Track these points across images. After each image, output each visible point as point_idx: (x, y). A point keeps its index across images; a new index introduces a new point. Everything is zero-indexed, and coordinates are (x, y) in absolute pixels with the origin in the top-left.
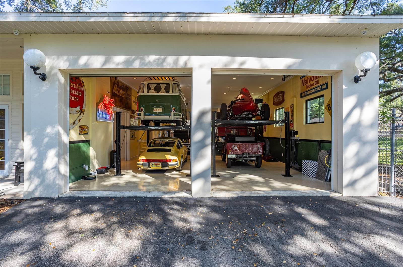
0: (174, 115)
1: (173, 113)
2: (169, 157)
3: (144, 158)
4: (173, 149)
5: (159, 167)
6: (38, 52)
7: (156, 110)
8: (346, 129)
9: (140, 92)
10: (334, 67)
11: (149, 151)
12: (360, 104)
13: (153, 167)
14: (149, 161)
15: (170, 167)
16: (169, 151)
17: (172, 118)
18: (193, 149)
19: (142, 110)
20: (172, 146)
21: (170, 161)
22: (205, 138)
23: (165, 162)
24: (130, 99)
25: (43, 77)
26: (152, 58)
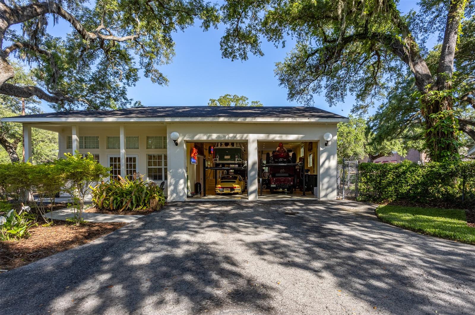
0: (237, 160)
1: (236, 159)
2: (235, 186)
3: (220, 186)
4: (237, 181)
5: (228, 191)
6: (177, 134)
7: (226, 157)
8: (322, 171)
9: (216, 146)
10: (316, 139)
11: (222, 182)
12: (328, 158)
13: (225, 191)
14: (223, 188)
15: (236, 191)
16: (235, 182)
17: (236, 162)
18: (249, 181)
19: (217, 157)
20: (236, 179)
21: (235, 187)
22: (255, 174)
23: (232, 189)
24: (203, 147)
25: (177, 144)
26: (231, 135)
